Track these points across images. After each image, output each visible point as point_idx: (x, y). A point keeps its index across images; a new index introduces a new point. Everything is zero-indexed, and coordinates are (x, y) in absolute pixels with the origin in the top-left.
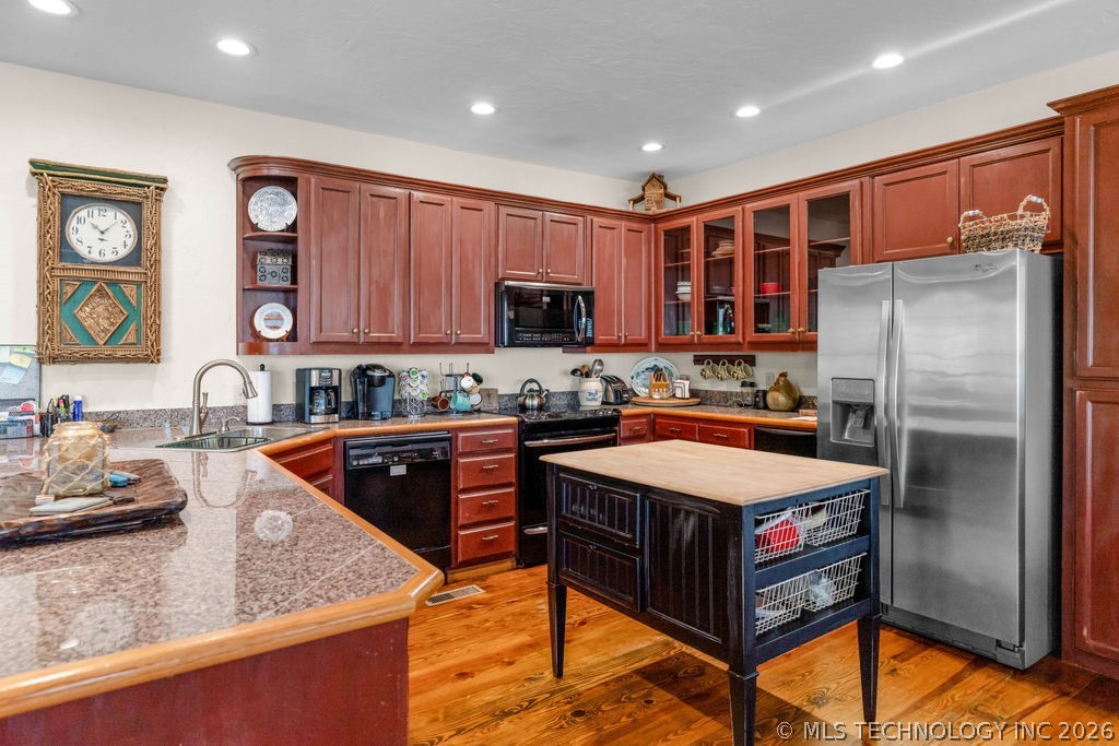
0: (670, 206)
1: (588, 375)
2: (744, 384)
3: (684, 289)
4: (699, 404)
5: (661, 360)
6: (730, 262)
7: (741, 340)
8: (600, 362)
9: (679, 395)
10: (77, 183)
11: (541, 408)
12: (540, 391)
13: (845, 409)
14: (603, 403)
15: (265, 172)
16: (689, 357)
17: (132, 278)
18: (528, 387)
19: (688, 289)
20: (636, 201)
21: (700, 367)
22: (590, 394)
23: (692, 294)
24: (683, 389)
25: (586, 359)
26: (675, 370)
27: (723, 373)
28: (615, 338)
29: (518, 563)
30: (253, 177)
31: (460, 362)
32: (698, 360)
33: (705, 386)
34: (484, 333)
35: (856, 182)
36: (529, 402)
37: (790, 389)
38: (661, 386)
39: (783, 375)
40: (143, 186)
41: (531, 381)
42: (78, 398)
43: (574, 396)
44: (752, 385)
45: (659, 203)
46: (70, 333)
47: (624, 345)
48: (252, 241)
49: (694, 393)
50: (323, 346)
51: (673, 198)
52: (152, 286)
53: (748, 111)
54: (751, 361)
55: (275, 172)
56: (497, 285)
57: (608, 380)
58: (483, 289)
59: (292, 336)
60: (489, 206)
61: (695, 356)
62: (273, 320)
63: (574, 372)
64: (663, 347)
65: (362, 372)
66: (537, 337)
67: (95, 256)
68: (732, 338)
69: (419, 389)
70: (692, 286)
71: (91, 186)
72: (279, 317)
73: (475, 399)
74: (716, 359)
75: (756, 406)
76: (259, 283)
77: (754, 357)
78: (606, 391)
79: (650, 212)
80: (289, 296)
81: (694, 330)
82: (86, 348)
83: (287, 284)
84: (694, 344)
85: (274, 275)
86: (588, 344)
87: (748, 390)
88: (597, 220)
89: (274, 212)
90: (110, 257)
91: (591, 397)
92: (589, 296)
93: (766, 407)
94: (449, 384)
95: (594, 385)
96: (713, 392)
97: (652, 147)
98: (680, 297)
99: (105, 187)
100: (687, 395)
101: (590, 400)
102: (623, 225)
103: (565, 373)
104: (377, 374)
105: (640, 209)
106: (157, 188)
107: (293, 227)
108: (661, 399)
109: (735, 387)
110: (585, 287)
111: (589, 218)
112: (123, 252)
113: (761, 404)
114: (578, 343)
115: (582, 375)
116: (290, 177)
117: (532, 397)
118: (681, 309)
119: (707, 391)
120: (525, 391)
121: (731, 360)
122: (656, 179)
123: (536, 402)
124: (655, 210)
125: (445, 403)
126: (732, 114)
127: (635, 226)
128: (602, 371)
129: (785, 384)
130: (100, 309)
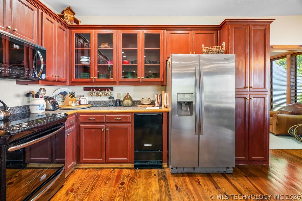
1: (37, 96)
2: (110, 98)
4: (91, 107)
5: (69, 90)
8: (44, 90)
14: (46, 110)
16: (81, 88)
19: (88, 60)
21: (89, 92)
22: (39, 106)
23: (90, 62)
25: (35, 88)
27: (101, 94)
32: (86, 89)
33: (91, 99)
39: (128, 94)
43: (26, 108)
44: (113, 98)
47: (57, 81)
54: (112, 89)
57: (47, 99)
61: (84, 87)
63: (27, 95)
64: (73, 83)
68: (112, 80)
70: (92, 58)
74: (97, 89)
77: (113, 87)
78: (47, 104)
81: (92, 76)
84: (93, 82)
87: (111, 100)
91: (40, 108)
95: (41, 101)
96: (93, 101)
98: (81, 63)
100: (87, 103)
101: (39, 110)
102: (57, 23)
109: (106, 99)
111: (40, 10)
113: (118, 105)
115: (33, 96)
121: (105, 89)
122: (69, 10)
128: (45, 94)
129: (127, 97)
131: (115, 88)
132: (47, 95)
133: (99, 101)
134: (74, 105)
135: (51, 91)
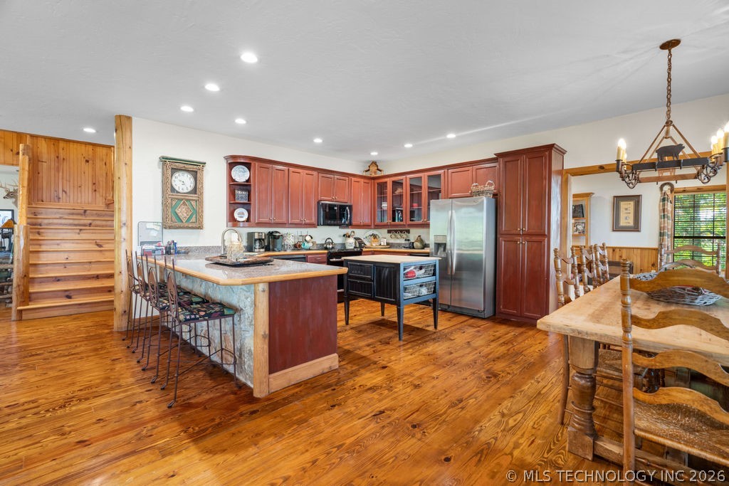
0: (379, 174)
1: (349, 237)
2: (406, 240)
3: (385, 205)
5: (375, 232)
6: (401, 196)
7: (405, 224)
8: (354, 232)
9: (382, 244)
10: (177, 164)
11: (333, 248)
12: (332, 242)
13: (438, 245)
14: (354, 247)
15: (239, 161)
16: (386, 230)
17: (194, 198)
18: (328, 241)
19: (386, 205)
20: (366, 171)
21: (390, 234)
22: (350, 244)
23: (387, 207)
24: (384, 242)
25: (348, 231)
26: (380, 235)
27: (399, 236)
28: (359, 223)
30: (233, 162)
31: (304, 231)
32: (389, 232)
33: (392, 241)
34: (314, 220)
35: (443, 171)
36: (328, 246)
37: (421, 241)
38: (376, 241)
39: (420, 236)
40: (198, 165)
41: (329, 238)
42: (177, 242)
43: (344, 245)
44: (409, 240)
45: (375, 173)
46: (174, 218)
47: (362, 226)
48: (233, 186)
49: (388, 244)
50: (260, 224)
51: (381, 171)
52: (200, 201)
53: (408, 146)
54: (408, 232)
55: (242, 161)
56: (318, 203)
57: (356, 239)
58: (314, 204)
59: (248, 220)
60: (315, 173)
61: (388, 230)
62: (241, 215)
63: (344, 235)
64: (378, 227)
65: (271, 234)
66: (332, 222)
67: (181, 190)
68: (402, 223)
69: (290, 241)
70: (388, 204)
72: (243, 214)
73: (311, 245)
74: (396, 231)
75: (410, 248)
76: (237, 201)
77: (409, 230)
78: (355, 243)
80: (247, 206)
81: (387, 220)
82: (180, 224)
83: (246, 202)
84: (388, 225)
85: (242, 198)
86: (350, 225)
87: (407, 242)
88: (353, 179)
89: (241, 175)
90: (186, 191)
92: (350, 207)
93: (413, 248)
94: (301, 239)
95: (351, 240)
96: (394, 243)
97: (374, 154)
98: (383, 208)
99: (186, 166)
100: (385, 244)
101: (350, 246)
102: (362, 181)
103: (340, 236)
104: (278, 234)
105: (368, 174)
106: (203, 166)
107: (248, 181)
109: (403, 241)
110: (348, 204)
111: (350, 178)
112: (190, 189)
114: (347, 224)
115: (346, 237)
116: (248, 163)
117: (329, 244)
118: (383, 212)
119: (392, 243)
121: (401, 231)
122: (374, 163)
123: (331, 246)
124: (373, 175)
125: (300, 246)
126: (403, 146)
127: (366, 181)
128: (354, 235)
129: (420, 240)
130: (184, 210)
131: (412, 230)
132: (356, 236)
134: (375, 245)
135: (360, 233)
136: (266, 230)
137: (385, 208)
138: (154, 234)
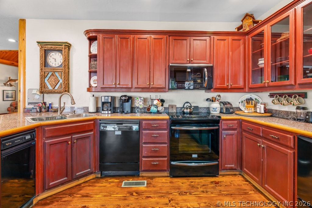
1: (214, 101)
2: (298, 108)
4: (271, 116)
5: (253, 96)
7: (293, 83)
8: (219, 96)
9: (258, 111)
11: (191, 113)
12: (191, 107)
14: (220, 113)
16: (266, 94)
17: (60, 70)
18: (186, 105)
19: (263, 62)
21: (272, 99)
23: (265, 63)
24: (260, 109)
25: (214, 95)
26: (260, 101)
27: (285, 102)
28: (226, 86)
29: (171, 175)
32: (272, 96)
33: (276, 107)
36: (185, 111)
38: (249, 107)
40: (62, 45)
41: (187, 102)
42: (50, 103)
45: (250, 26)
46: (46, 86)
47: (231, 89)
49: (267, 111)
50: (105, 89)
54: (303, 95)
56: (169, 66)
57: (224, 103)
61: (270, 93)
62: (94, 81)
63: (207, 100)
64: (253, 90)
67: (54, 65)
68: (288, 83)
69: (139, 104)
70: (265, 60)
71: (50, 46)
74: (281, 95)
75: (305, 121)
77: (305, 93)
79: (245, 31)
81: (267, 80)
84: (266, 87)
85: (93, 67)
87: (301, 111)
88: (217, 37)
91: (214, 110)
92: (209, 69)
95: (216, 105)
96: (280, 111)
98: (259, 66)
100: (263, 111)
101: (213, 111)
102: (230, 38)
106: (65, 45)
108: (248, 113)
109: (293, 109)
111: (212, 37)
112: (60, 64)
114: (204, 87)
115: (210, 101)
117: (187, 108)
118: (260, 71)
119: (276, 110)
120: (185, 106)
121: (290, 95)
122: (249, 16)
123: (188, 110)
127: (236, 38)
128: (220, 99)
130: (53, 79)
132: (222, 100)
133: (286, 112)
134: (247, 112)
135: (228, 97)
136: (118, 95)
137: (263, 66)
138: (37, 97)
